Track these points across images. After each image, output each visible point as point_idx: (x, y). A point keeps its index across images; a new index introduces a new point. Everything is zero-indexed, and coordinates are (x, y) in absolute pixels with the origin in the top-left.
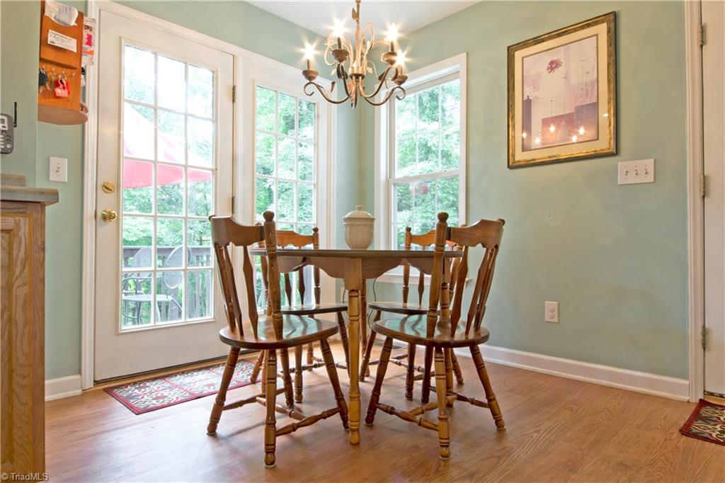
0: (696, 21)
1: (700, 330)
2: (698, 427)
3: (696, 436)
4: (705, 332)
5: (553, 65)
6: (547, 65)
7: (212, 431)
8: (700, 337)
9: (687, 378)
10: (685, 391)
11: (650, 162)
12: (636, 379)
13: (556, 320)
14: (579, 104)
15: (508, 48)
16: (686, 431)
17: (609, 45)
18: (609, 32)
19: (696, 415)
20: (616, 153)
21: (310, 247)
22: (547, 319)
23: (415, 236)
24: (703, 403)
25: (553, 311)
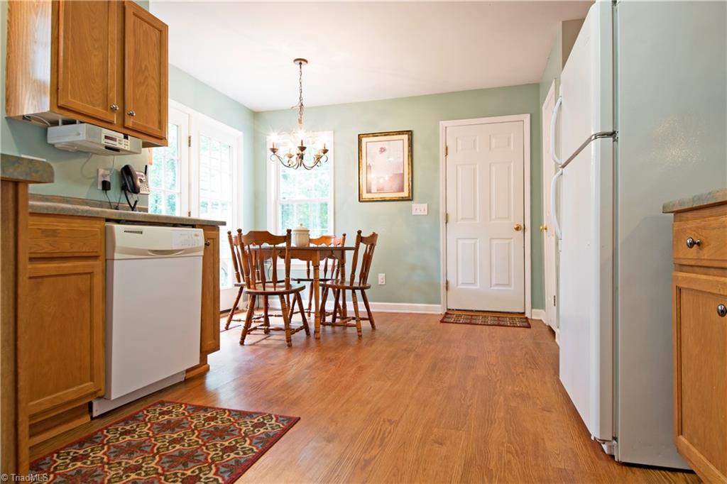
0: (444, 142)
1: (445, 282)
2: (445, 320)
3: (446, 322)
4: (447, 283)
5: (383, 150)
6: (379, 149)
7: (242, 343)
8: (445, 285)
9: (440, 303)
10: (439, 310)
11: (425, 205)
12: (421, 308)
13: (384, 283)
14: (395, 172)
15: (359, 135)
16: (442, 322)
17: (409, 146)
18: (409, 139)
19: (445, 317)
20: (411, 200)
21: (284, 245)
22: (380, 283)
23: (312, 240)
24: (446, 313)
25: (382, 279)
